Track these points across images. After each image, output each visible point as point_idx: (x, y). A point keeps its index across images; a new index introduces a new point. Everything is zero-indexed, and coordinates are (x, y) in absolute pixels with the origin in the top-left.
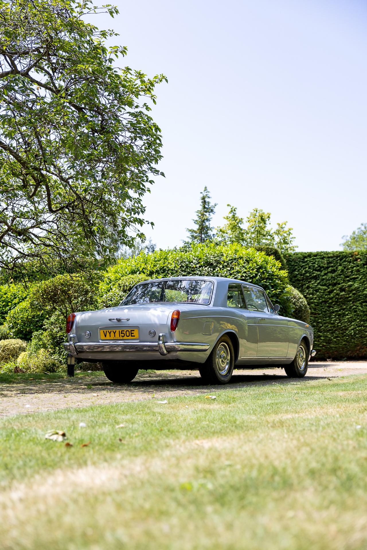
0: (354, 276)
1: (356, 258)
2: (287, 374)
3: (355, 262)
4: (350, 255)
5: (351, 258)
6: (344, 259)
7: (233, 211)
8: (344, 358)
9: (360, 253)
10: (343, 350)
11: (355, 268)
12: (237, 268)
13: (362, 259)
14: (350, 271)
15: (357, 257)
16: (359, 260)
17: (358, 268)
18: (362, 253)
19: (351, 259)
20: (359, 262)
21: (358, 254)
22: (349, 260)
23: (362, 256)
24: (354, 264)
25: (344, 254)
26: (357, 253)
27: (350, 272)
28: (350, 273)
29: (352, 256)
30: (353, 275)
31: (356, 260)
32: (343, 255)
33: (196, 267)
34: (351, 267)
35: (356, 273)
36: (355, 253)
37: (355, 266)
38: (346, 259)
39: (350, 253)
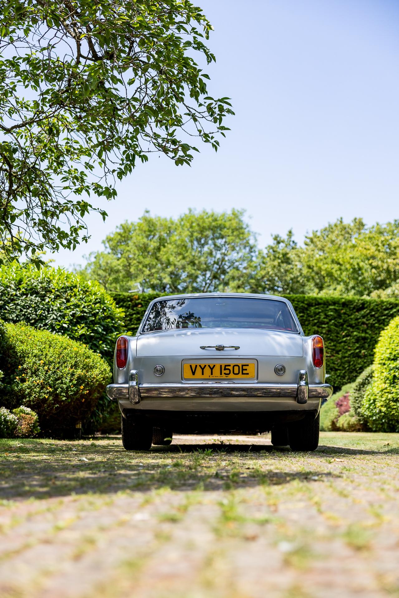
0: (133, 326)
1: (136, 303)
3: (135, 308)
4: (129, 299)
5: (130, 303)
6: (121, 303)
8: (115, 430)
9: (141, 297)
10: (114, 421)
11: (134, 316)
13: (143, 304)
14: (128, 319)
15: (137, 302)
16: (140, 306)
17: (139, 316)
18: (144, 297)
19: (129, 304)
20: (139, 309)
21: (139, 299)
22: (128, 305)
23: (144, 301)
24: (133, 310)
25: (121, 296)
26: (137, 297)
27: (128, 320)
28: (129, 322)
29: (131, 300)
30: (132, 324)
31: (136, 305)
32: (120, 298)
34: (129, 315)
35: (135, 322)
36: (135, 296)
37: (134, 314)
38: (123, 303)
39: (129, 297)
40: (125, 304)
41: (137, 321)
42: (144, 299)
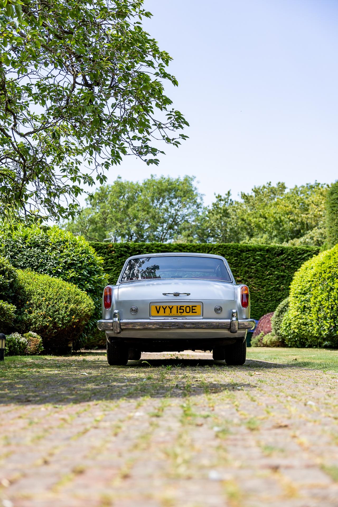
0: (108, 268)
1: (110, 250)
3: (110, 254)
4: (105, 247)
5: (106, 250)
6: (100, 250)
8: (95, 347)
10: (95, 340)
11: (109, 260)
13: (116, 251)
15: (112, 249)
16: (114, 252)
17: (113, 260)
18: (117, 246)
19: (106, 251)
20: (113, 254)
21: (113, 247)
22: (104, 252)
23: (117, 248)
27: (105, 263)
28: (105, 265)
29: (107, 248)
30: (108, 266)
31: (111, 252)
32: (98, 246)
34: (105, 259)
36: (110, 245)
37: (109, 258)
38: (101, 250)
39: (105, 245)
40: (102, 251)
41: (111, 264)
42: (116, 247)
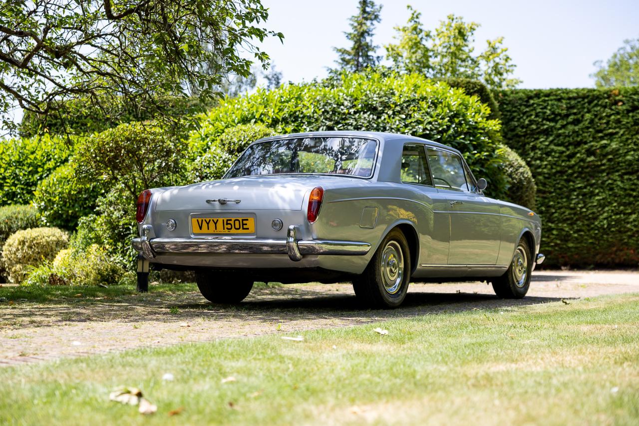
0: (611, 131)
1: (615, 100)
2: (496, 292)
3: (613, 107)
4: (605, 95)
5: (607, 100)
6: (596, 102)
7: (415, 17)
8: (590, 265)
9: (622, 92)
10: (588, 253)
11: (613, 117)
12: (417, 116)
13: (625, 102)
14: (604, 121)
15: (617, 98)
16: (620, 104)
17: (619, 117)
18: (626, 92)
19: (606, 102)
20: (620, 108)
21: (619, 94)
22: (604, 104)
23: (626, 97)
24: (612, 110)
25: (595, 93)
26: (617, 92)
27: (605, 123)
28: (605, 126)
29: (609, 97)
30: (610, 128)
31: (616, 103)
32: (593, 95)
33: (349, 114)
34: (606, 116)
35: (614, 125)
36: (614, 92)
37: (613, 114)
38: (598, 101)
39: (606, 93)
40: (600, 103)
41: (616, 123)
42: (625, 95)
